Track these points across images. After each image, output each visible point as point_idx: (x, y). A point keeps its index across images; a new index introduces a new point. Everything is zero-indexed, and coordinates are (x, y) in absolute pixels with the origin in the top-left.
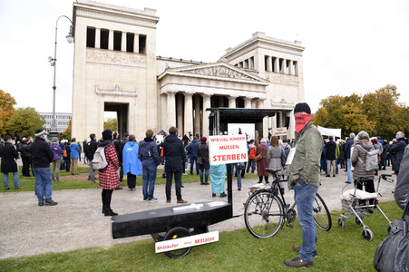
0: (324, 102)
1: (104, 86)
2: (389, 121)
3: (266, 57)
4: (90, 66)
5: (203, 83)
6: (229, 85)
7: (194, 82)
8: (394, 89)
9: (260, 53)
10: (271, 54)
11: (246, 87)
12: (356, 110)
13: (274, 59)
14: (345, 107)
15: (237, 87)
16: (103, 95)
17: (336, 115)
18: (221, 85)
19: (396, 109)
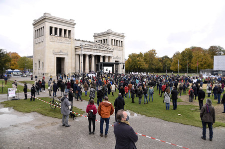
0: (130, 56)
1: (56, 51)
2: (153, 64)
3: (112, 39)
4: (51, 43)
5: (92, 51)
6: (101, 52)
7: (89, 50)
8: (155, 51)
9: (110, 38)
10: (114, 38)
11: (106, 52)
12: (142, 60)
13: (115, 40)
14: (138, 59)
15: (103, 52)
16: (56, 54)
17: (135, 62)
18: (98, 51)
19: (155, 59)
